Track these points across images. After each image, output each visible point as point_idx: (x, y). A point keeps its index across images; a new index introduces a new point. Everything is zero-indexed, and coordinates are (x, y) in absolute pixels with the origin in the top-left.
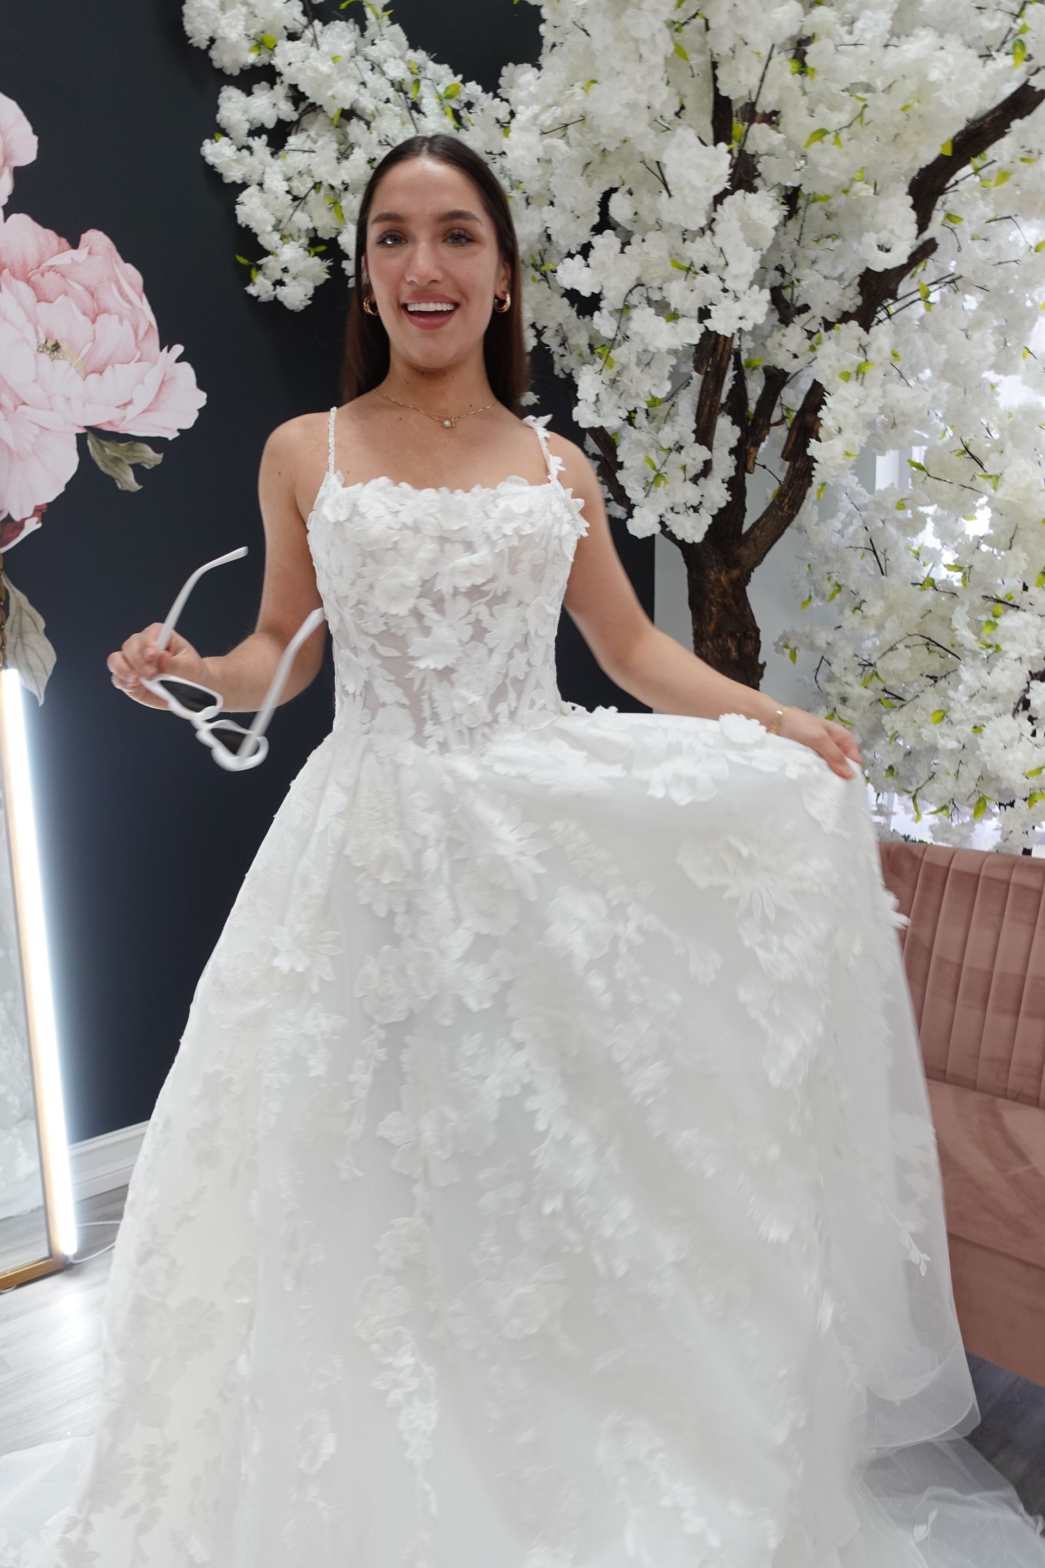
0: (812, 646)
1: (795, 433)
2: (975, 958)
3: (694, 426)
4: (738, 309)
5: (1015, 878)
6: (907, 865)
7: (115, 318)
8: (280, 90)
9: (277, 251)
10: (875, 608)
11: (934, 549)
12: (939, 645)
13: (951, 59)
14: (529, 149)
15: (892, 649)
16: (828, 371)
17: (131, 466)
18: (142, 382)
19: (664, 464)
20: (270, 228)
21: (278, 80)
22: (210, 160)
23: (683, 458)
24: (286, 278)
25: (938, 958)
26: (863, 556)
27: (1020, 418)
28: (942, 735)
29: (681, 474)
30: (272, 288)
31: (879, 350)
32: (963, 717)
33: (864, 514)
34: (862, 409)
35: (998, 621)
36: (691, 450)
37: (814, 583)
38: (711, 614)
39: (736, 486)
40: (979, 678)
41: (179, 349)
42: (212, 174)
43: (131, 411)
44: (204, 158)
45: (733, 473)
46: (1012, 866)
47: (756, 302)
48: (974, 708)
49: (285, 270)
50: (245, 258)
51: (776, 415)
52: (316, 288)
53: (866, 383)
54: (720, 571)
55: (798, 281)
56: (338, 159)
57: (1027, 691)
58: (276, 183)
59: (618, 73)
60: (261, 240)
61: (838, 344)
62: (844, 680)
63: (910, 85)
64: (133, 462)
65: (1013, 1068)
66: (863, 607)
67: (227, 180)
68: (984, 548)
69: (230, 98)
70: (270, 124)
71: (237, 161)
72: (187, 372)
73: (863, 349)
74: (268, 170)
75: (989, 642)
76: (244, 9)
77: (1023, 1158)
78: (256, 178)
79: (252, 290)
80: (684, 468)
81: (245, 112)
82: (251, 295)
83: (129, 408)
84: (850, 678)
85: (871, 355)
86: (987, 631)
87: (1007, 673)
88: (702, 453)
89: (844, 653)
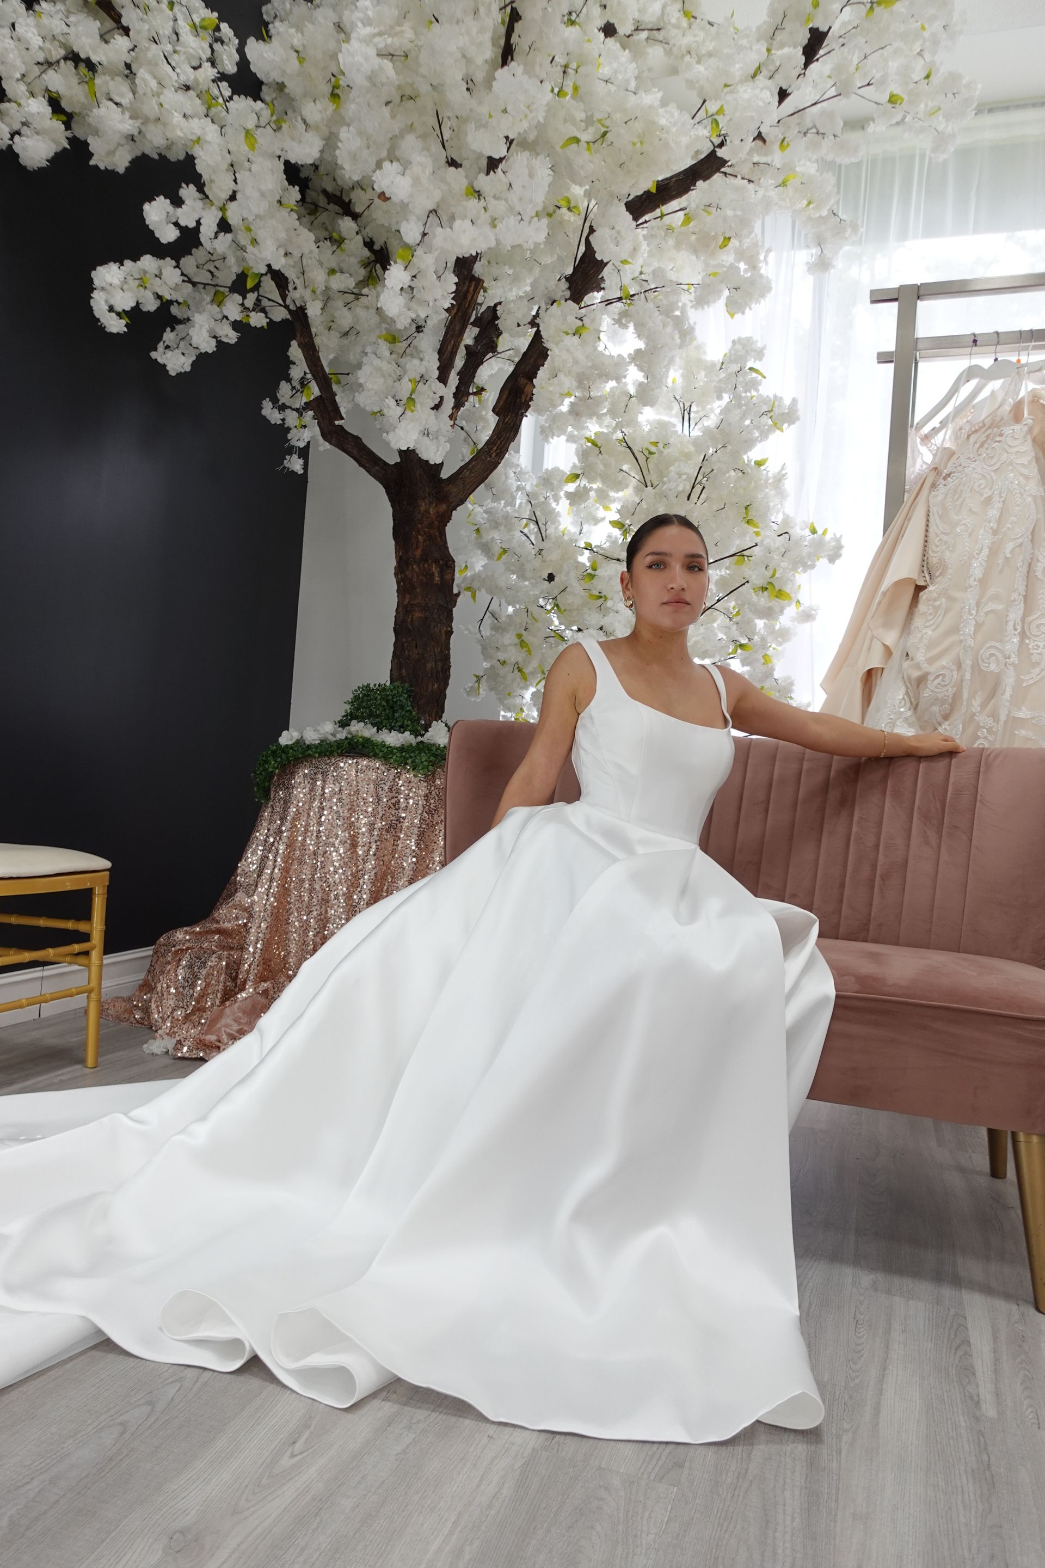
1: (507, 392)
9: (21, 102)
14: (367, 59)
20: (16, 77)
24: (27, 132)
26: (526, 525)
30: (9, 136)
38: (418, 542)
49: (26, 123)
54: (431, 503)
59: (457, 22)
88: (438, 389)
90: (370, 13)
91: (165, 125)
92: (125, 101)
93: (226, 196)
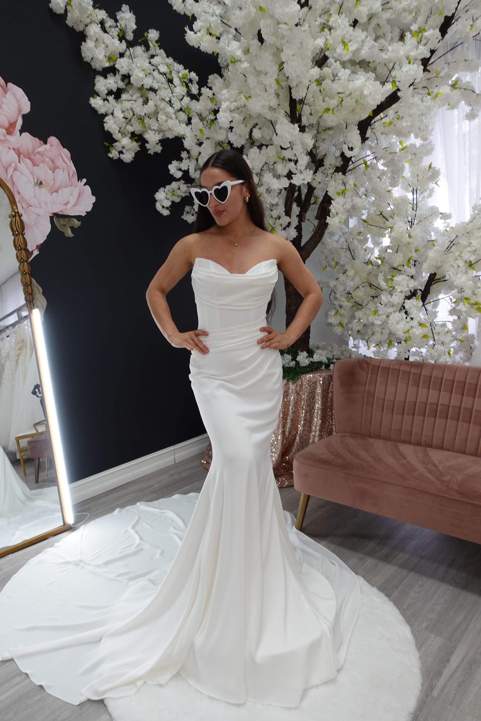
0: (328, 286)
1: (320, 210)
2: (389, 397)
3: (284, 209)
4: (302, 177)
5: (402, 368)
6: (365, 366)
7: (61, 170)
8: (118, 77)
9: (120, 140)
10: (351, 273)
11: (371, 248)
12: (374, 286)
13: (371, 87)
14: (226, 118)
15: (357, 288)
16: (332, 192)
17: (70, 227)
18: (72, 194)
19: (274, 224)
20: (117, 132)
21: (117, 72)
22: (93, 105)
23: (281, 221)
24: (124, 151)
25: (377, 397)
26: (346, 251)
27: (400, 201)
28: (376, 319)
29: (281, 228)
30: (118, 154)
31: (350, 185)
32: (383, 313)
33: (345, 236)
34: (344, 206)
35: (394, 278)
36: (283, 219)
37: (328, 262)
39: (299, 228)
40: (388, 299)
41: (84, 180)
42: (94, 111)
43: (69, 206)
44: (90, 105)
45: (298, 224)
46: (401, 364)
47: (308, 174)
48: (386, 309)
49: (123, 147)
50: (107, 143)
51: (312, 201)
52: (135, 154)
53: (346, 196)
55: (318, 147)
56: (143, 105)
57: (404, 303)
58: (119, 114)
59: (259, 96)
60: (114, 136)
61: (335, 181)
62: (341, 299)
63: (358, 93)
64: (71, 225)
65: (402, 432)
66: (347, 272)
67: (100, 113)
68: (389, 251)
69: (99, 81)
70: (115, 90)
71: (103, 106)
72: (88, 189)
73: (344, 184)
74: (115, 109)
75: (391, 285)
76: (103, 46)
77: (404, 457)
78: (111, 111)
79: (110, 155)
80: (281, 225)
81: (105, 86)
82: (110, 157)
83: (68, 205)
84: (343, 299)
85: (347, 187)
86: (390, 282)
87: (397, 297)
88: (287, 219)
89: (341, 288)
90: (226, 96)
91: (172, 130)
92: (156, 128)
93: (196, 154)
